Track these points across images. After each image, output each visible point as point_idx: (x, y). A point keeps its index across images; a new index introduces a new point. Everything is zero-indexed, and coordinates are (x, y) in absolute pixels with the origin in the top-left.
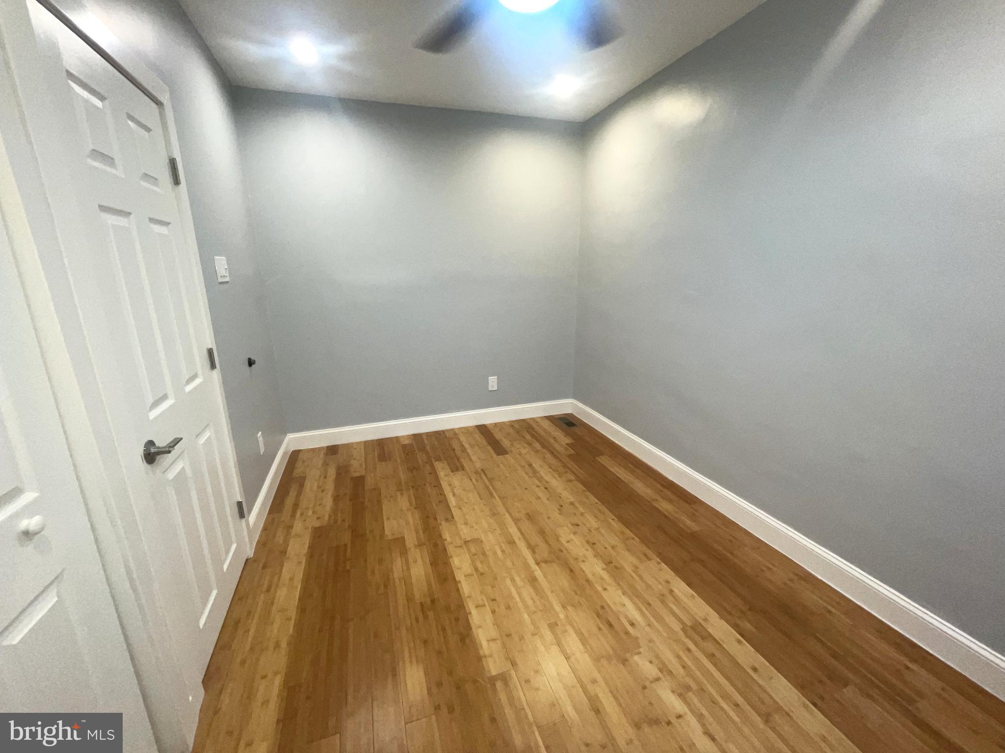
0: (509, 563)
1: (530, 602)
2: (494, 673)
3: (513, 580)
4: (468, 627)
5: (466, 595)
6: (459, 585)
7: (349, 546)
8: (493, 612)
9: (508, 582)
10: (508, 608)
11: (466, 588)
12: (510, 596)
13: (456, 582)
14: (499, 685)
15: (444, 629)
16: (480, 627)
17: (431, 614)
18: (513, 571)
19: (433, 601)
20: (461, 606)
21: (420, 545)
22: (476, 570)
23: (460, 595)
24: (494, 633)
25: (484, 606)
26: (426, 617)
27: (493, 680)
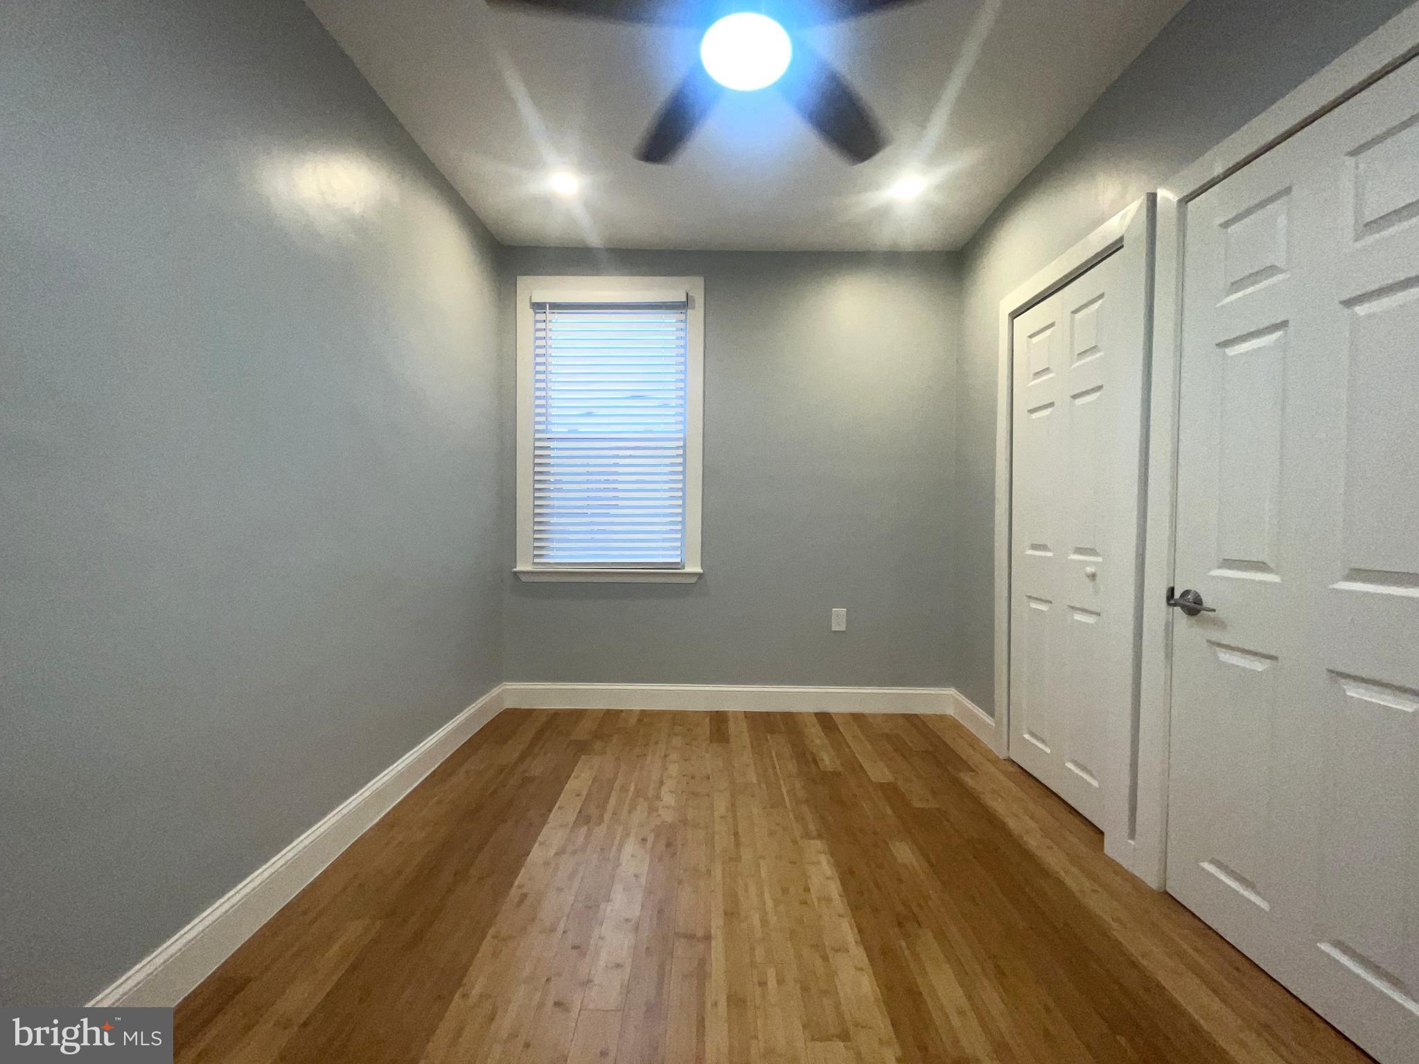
0: (760, 953)
1: (753, 889)
2: (819, 841)
3: (764, 922)
8: (807, 890)
9: (773, 920)
10: (785, 891)
12: (777, 903)
14: (814, 831)
15: (876, 884)
18: (759, 934)
22: (825, 958)
24: (812, 870)
25: (819, 899)
27: (821, 837)
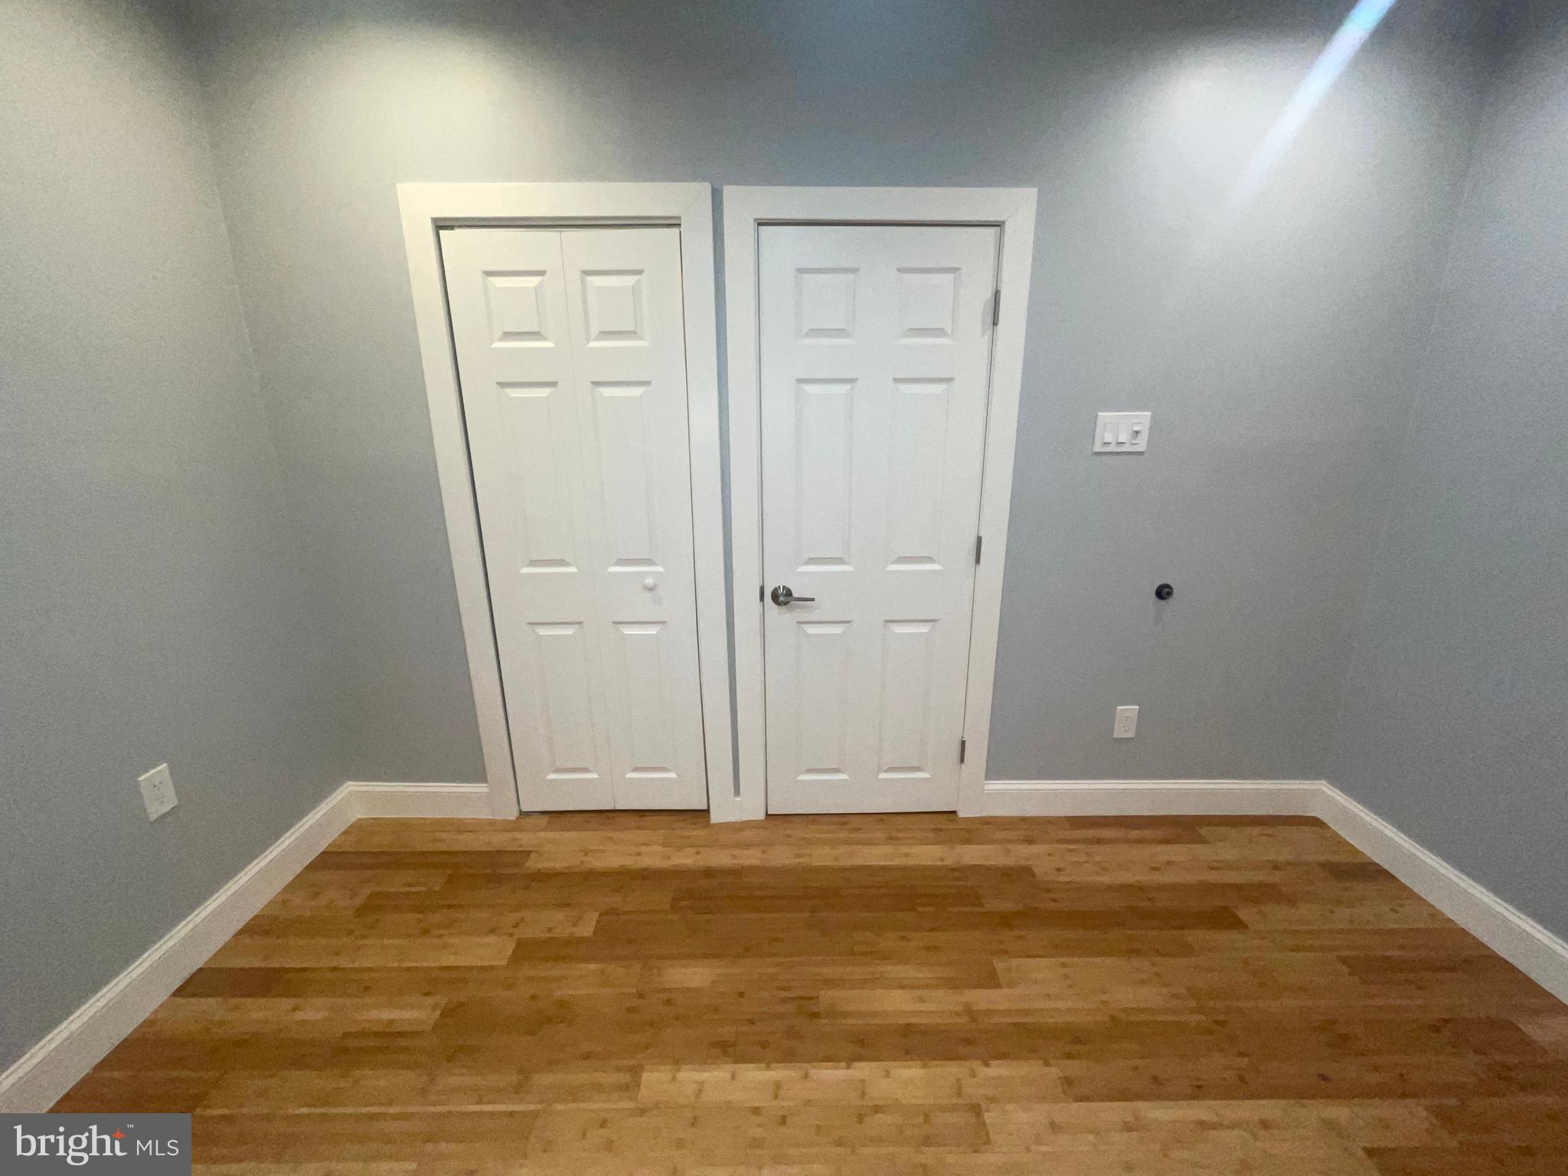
2: (645, 1076)
4: (742, 1059)
5: (813, 1072)
6: (843, 1064)
7: (979, 909)
8: (756, 1111)
10: (757, 1144)
11: (830, 1075)
13: (852, 1060)
14: (624, 1078)
15: (752, 1022)
16: (733, 1077)
17: (790, 1007)
19: (816, 1015)
20: (789, 1057)
21: (971, 1013)
22: (875, 1109)
23: (817, 1060)
24: (712, 1095)
25: (776, 1098)
26: (784, 1001)
27: (636, 1071)
